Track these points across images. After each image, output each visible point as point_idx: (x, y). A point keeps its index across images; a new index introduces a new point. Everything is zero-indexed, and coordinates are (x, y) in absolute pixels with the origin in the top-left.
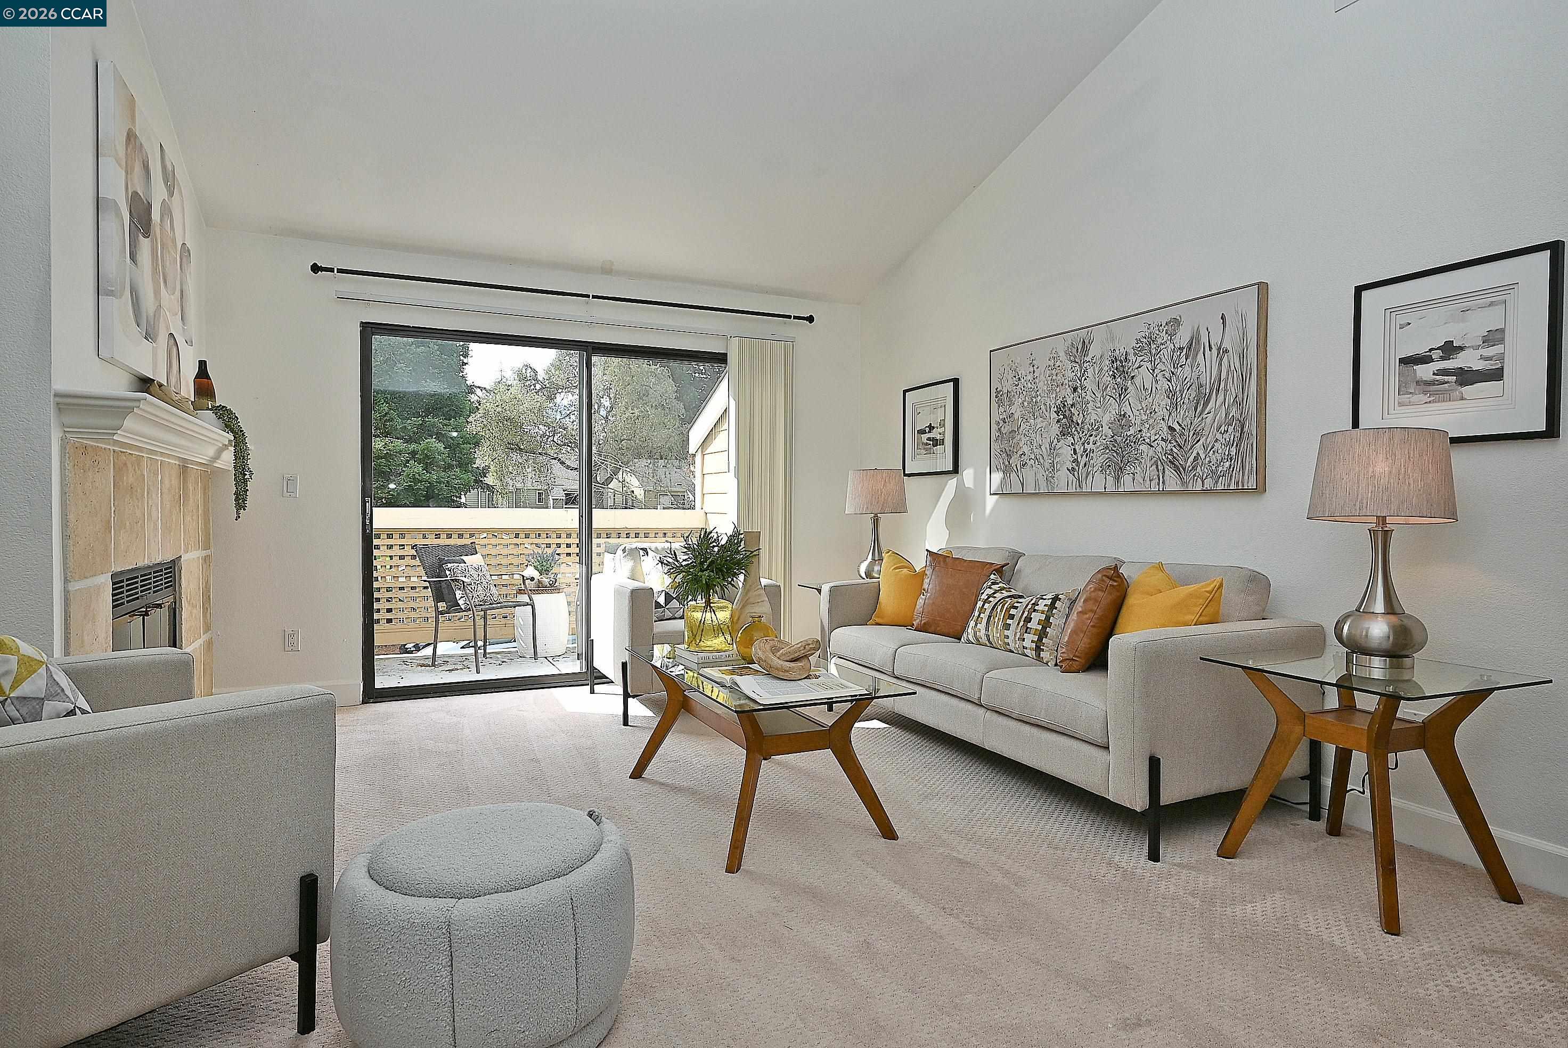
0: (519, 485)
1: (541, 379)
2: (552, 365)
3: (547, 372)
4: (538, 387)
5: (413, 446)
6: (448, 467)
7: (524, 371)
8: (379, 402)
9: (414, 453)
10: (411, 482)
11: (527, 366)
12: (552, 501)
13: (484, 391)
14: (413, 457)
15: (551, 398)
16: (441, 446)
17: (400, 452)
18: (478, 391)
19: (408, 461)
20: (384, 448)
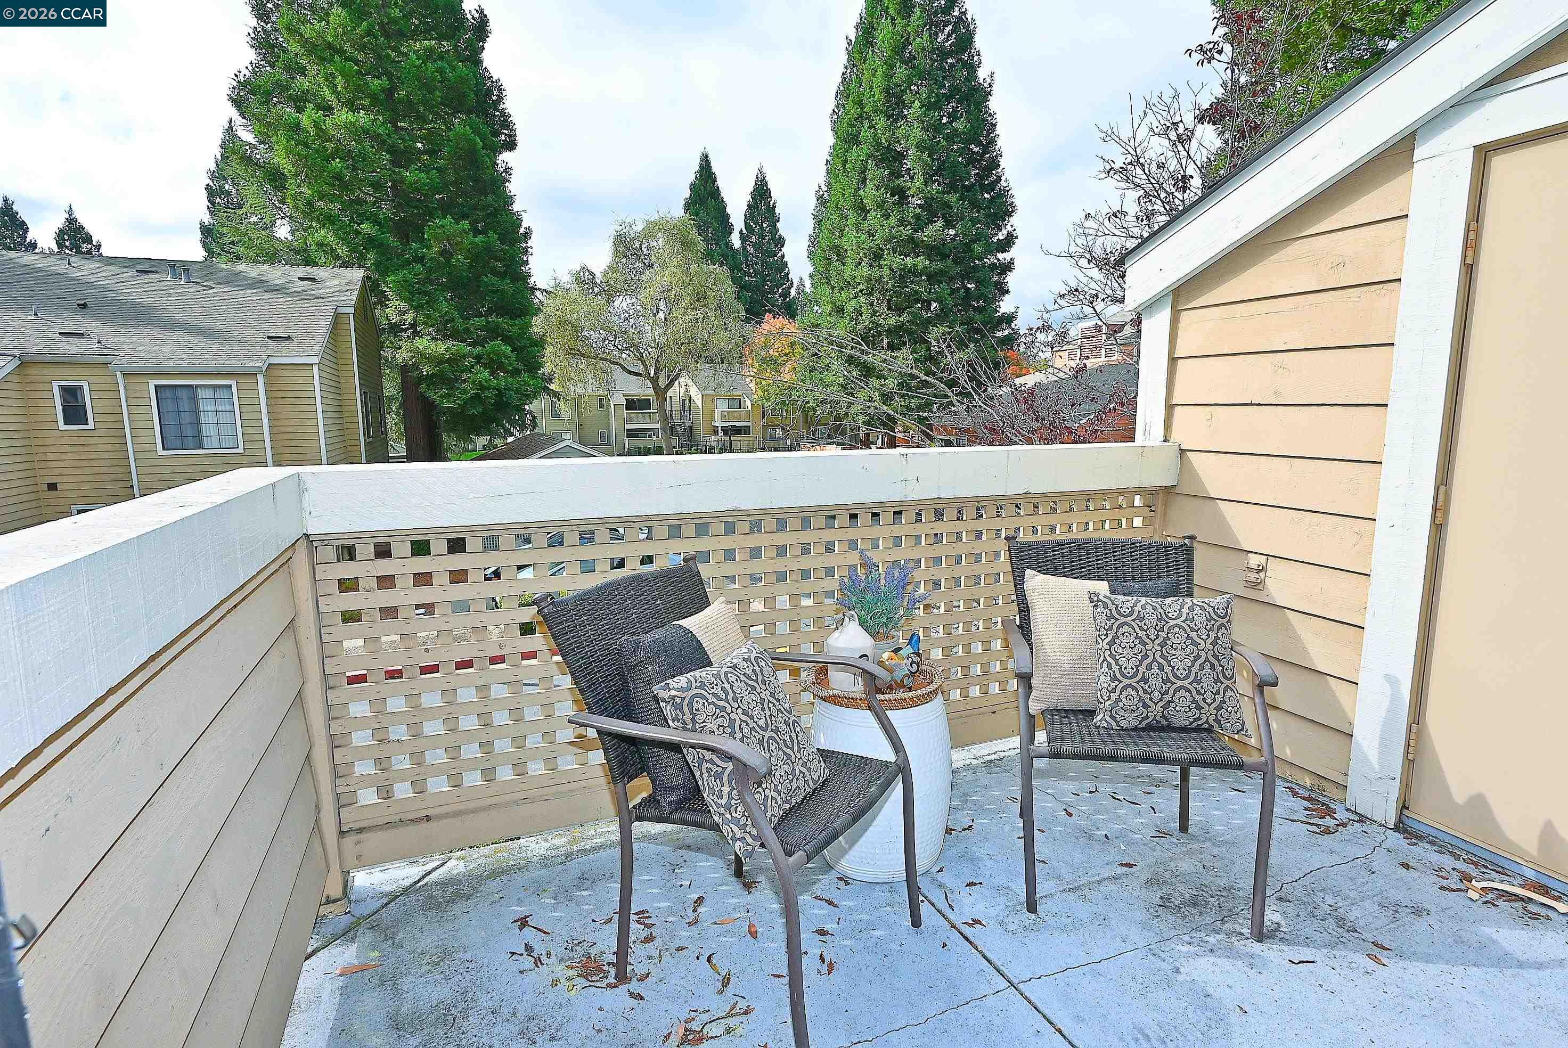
0: (580, 391)
1: (599, 282)
2: (608, 267)
3: (605, 274)
4: (596, 290)
5: (478, 350)
6: (516, 372)
7: (582, 274)
8: (437, 300)
9: (478, 358)
10: (478, 389)
11: (584, 268)
12: (612, 407)
13: (545, 293)
14: (478, 362)
15: (610, 300)
16: (508, 349)
17: (464, 356)
18: (538, 293)
19: (472, 367)
20: (447, 351)
